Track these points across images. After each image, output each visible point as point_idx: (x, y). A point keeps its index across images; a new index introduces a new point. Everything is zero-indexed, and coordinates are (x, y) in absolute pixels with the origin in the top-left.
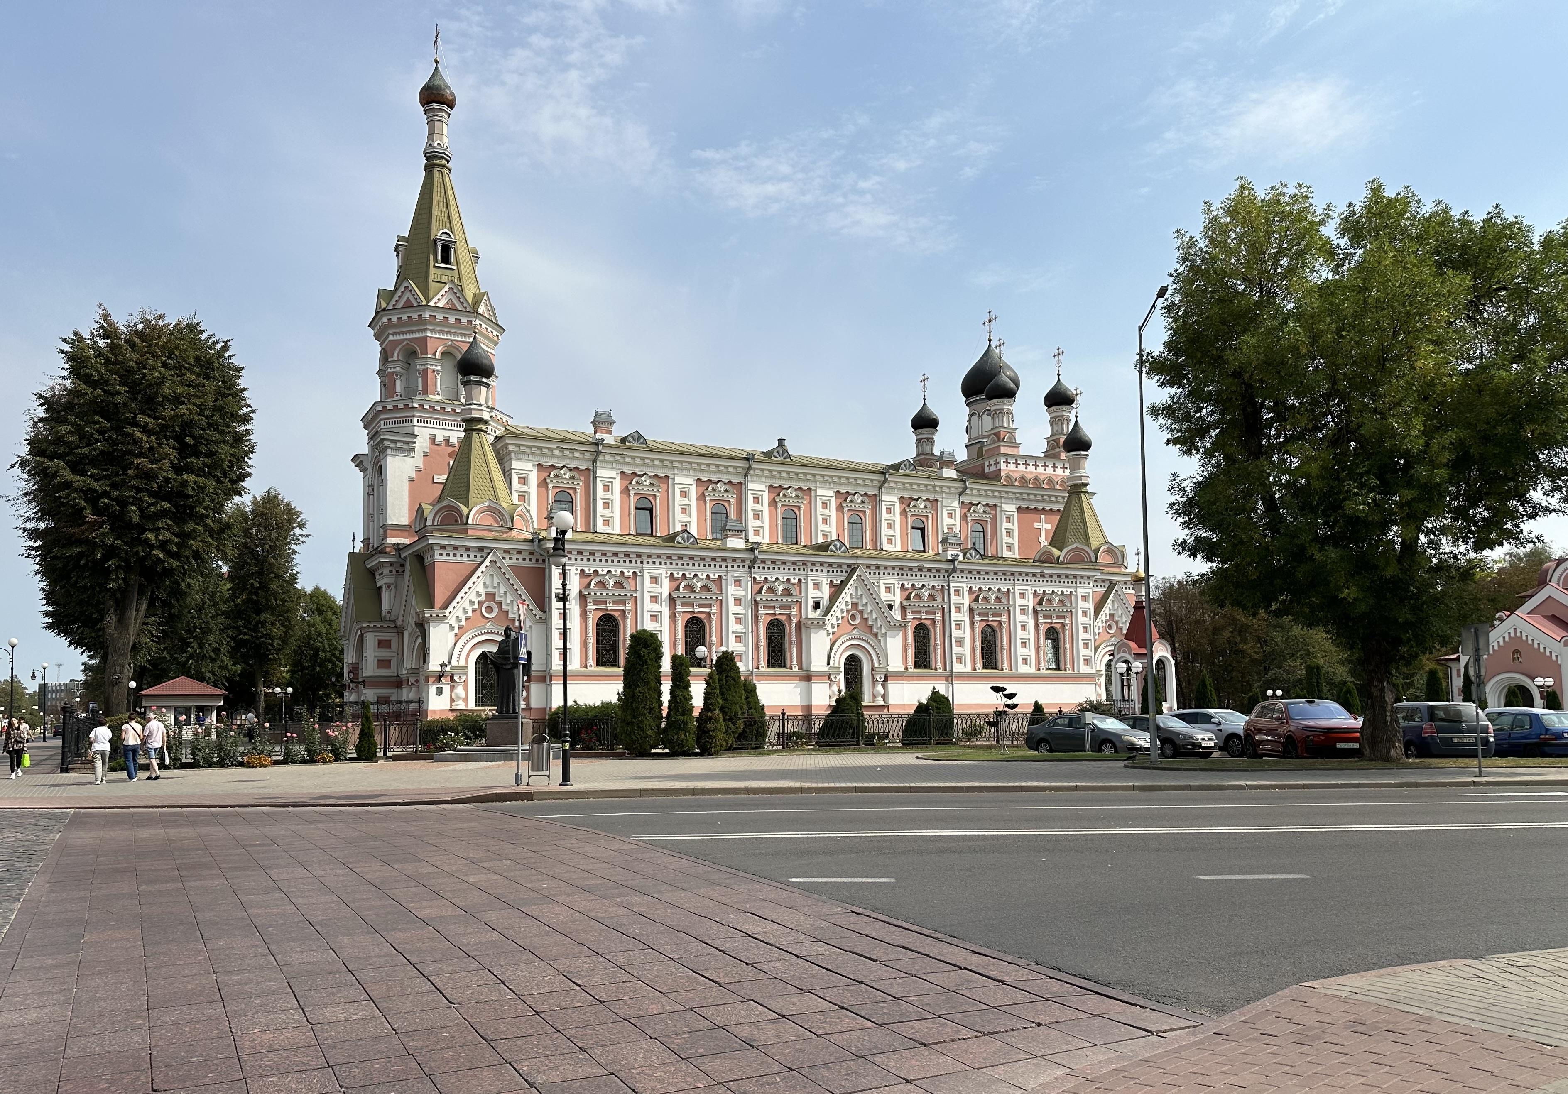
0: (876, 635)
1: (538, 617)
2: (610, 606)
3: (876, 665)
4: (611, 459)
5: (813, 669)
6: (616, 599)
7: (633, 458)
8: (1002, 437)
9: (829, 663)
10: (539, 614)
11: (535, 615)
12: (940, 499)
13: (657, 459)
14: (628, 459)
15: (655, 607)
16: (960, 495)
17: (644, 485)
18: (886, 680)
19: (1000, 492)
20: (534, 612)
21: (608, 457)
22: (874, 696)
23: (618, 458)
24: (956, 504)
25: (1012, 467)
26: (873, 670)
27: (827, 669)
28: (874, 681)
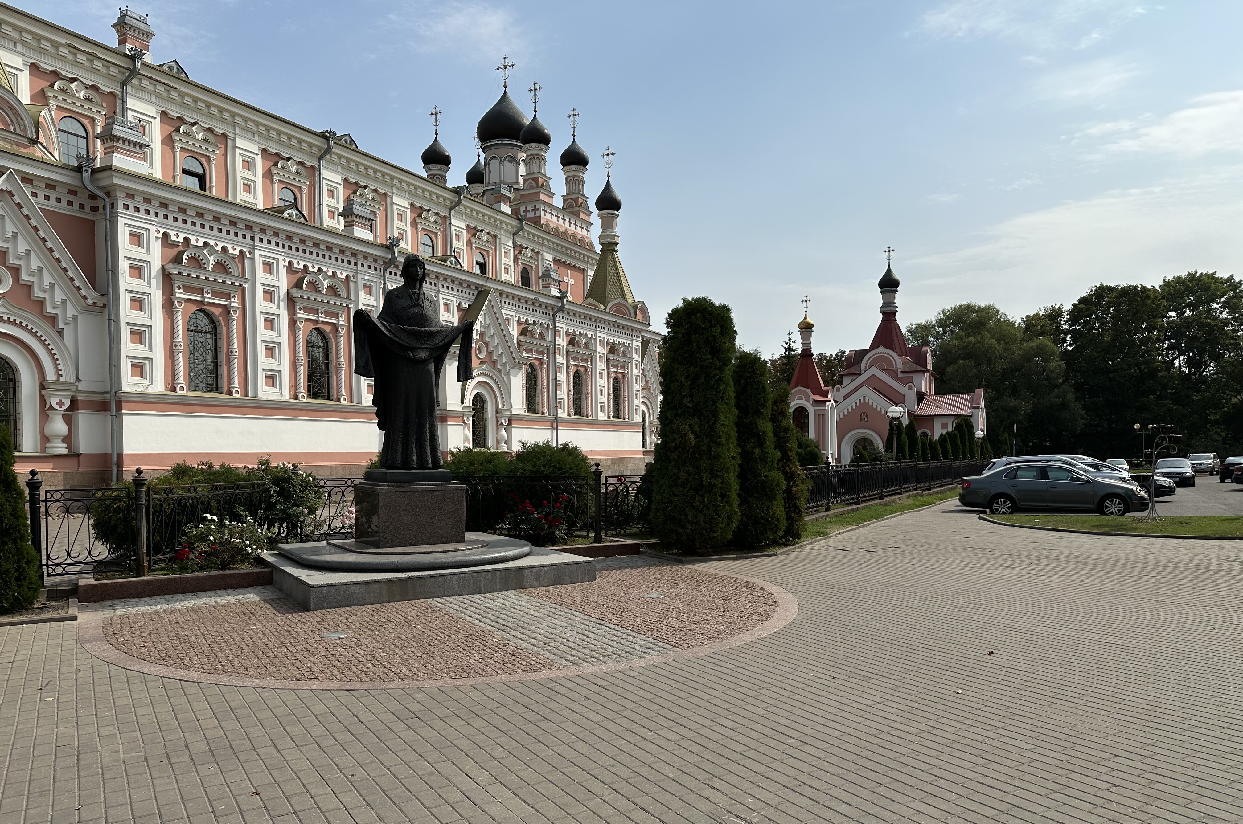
0: (500, 371)
1: (90, 301)
2: (209, 298)
3: (500, 407)
4: (150, 88)
5: (448, 409)
6: (218, 288)
7: (182, 95)
8: (540, 184)
9: (462, 402)
10: (92, 296)
11: (85, 298)
12: (499, 236)
13: (216, 106)
14: (174, 95)
15: (271, 308)
16: (514, 235)
17: (194, 138)
18: (510, 424)
19: (543, 239)
20: (83, 292)
21: (145, 82)
22: (498, 442)
23: (160, 88)
24: (510, 243)
25: (548, 216)
26: (497, 412)
27: (460, 408)
28: (499, 425)
